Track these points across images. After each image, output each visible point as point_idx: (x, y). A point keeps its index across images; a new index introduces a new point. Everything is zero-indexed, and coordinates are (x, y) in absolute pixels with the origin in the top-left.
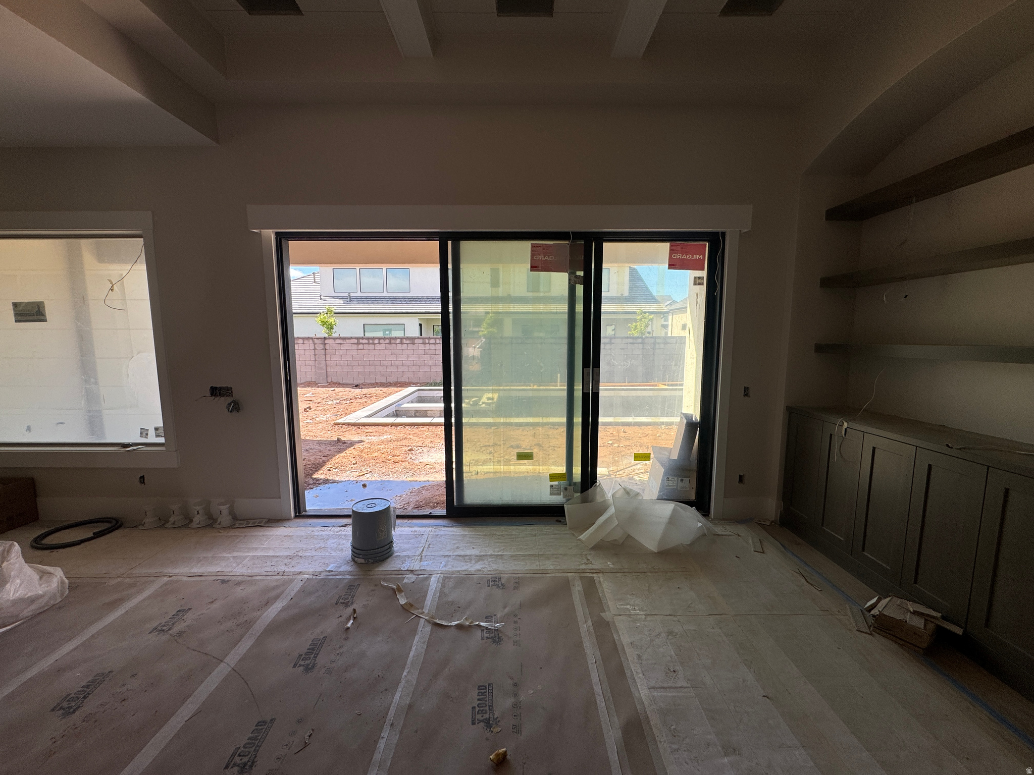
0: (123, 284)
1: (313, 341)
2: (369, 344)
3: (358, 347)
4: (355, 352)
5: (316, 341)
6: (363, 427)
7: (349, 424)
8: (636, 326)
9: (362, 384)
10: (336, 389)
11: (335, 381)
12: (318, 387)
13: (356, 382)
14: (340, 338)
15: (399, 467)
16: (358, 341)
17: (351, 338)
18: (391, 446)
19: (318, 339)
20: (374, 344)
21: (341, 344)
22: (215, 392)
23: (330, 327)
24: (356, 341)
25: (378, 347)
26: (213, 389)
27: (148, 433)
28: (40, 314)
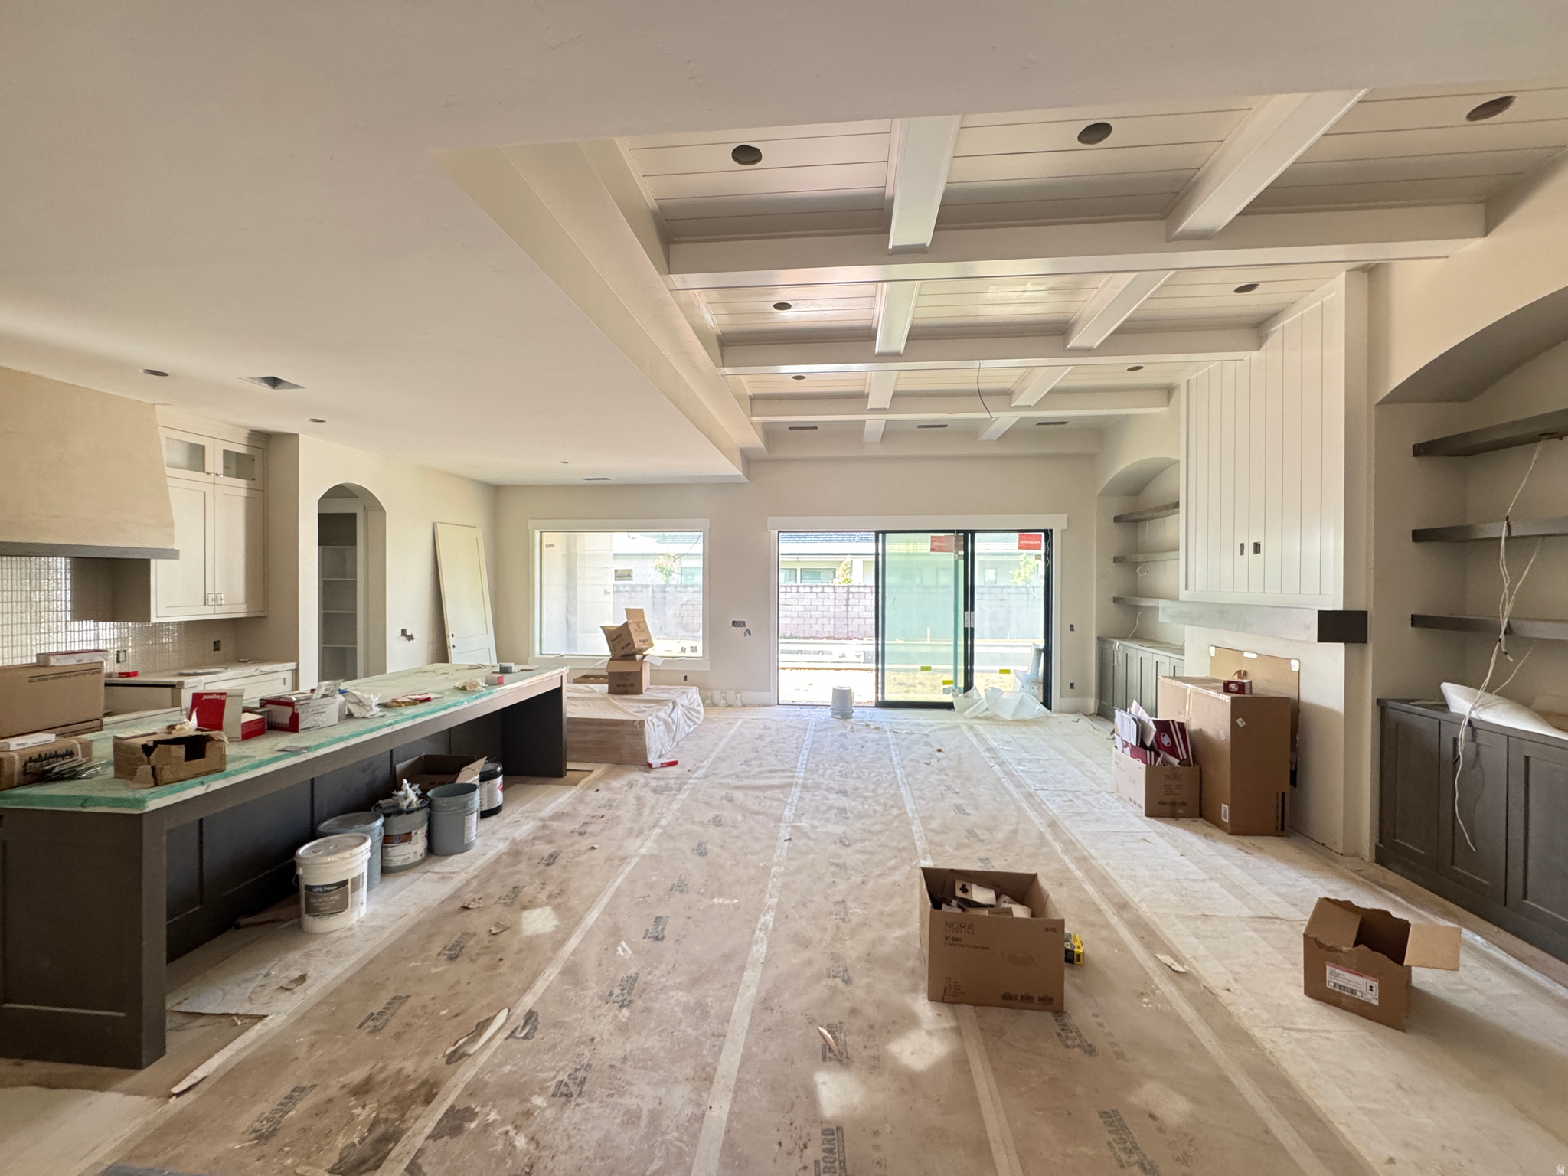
8: (1019, 574)
22: (735, 624)
26: (733, 622)
27: (688, 650)
28: (629, 576)
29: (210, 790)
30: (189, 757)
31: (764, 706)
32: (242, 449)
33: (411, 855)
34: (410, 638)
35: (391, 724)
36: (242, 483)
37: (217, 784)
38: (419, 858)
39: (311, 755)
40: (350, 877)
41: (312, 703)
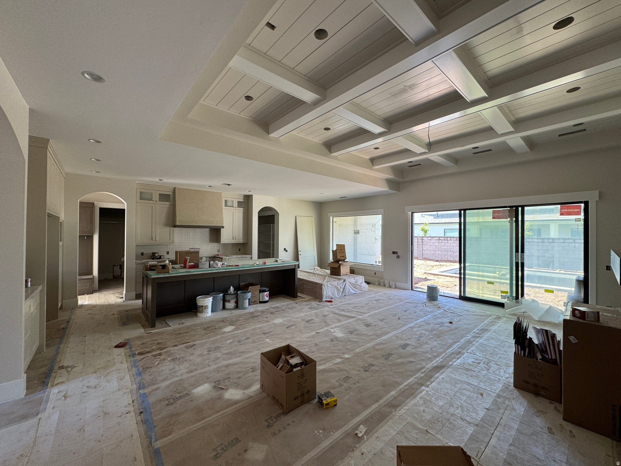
0: (375, 226)
1: (417, 238)
2: (445, 240)
3: (439, 241)
4: (437, 244)
5: (419, 238)
6: (436, 276)
7: (430, 274)
9: (440, 260)
10: (426, 261)
11: (426, 257)
12: (418, 260)
13: (437, 259)
14: (430, 237)
15: (449, 289)
16: (439, 239)
17: (436, 237)
18: (447, 283)
19: (419, 237)
20: (448, 240)
21: (430, 240)
22: (394, 253)
23: (426, 232)
24: (438, 238)
25: (450, 242)
26: (393, 252)
27: (378, 262)
28: (358, 232)
29: (165, 276)
30: (162, 269)
31: (404, 289)
32: (242, 200)
33: (230, 306)
34: (287, 251)
35: (217, 270)
36: (242, 209)
37: (167, 275)
38: (232, 308)
39: (192, 273)
40: (204, 305)
41: (202, 262)
